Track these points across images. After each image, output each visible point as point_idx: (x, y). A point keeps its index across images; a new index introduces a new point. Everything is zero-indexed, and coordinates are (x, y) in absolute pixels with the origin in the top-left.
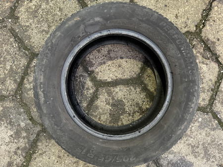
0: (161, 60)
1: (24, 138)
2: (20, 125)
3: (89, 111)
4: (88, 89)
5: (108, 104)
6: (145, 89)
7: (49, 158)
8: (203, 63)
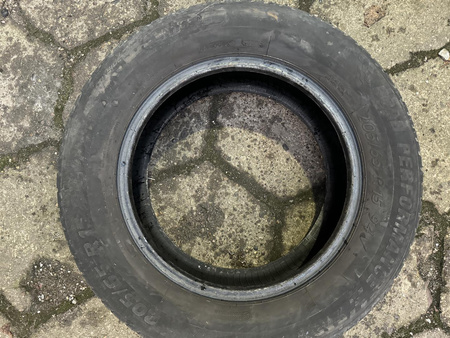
0: (347, 204)
1: (20, 129)
2: (34, 103)
3: (157, 181)
4: (188, 145)
5: (197, 198)
6: (277, 230)
7: (27, 196)
8: (410, 277)
